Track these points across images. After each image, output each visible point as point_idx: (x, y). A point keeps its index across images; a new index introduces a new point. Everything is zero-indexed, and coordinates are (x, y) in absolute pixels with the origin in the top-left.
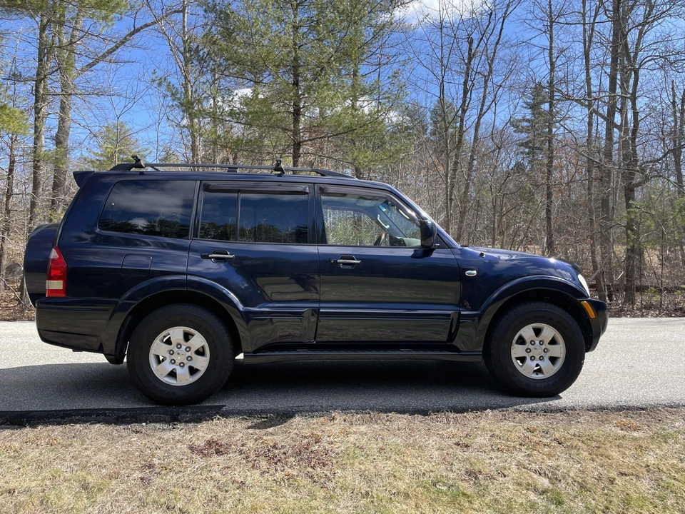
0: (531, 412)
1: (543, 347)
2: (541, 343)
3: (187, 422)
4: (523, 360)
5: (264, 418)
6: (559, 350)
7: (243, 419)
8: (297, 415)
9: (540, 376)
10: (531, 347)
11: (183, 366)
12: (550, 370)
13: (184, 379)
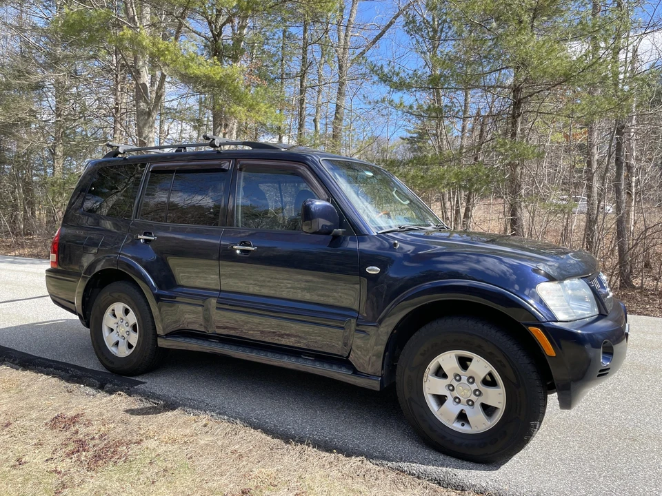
0: (419, 478)
1: (474, 386)
2: (472, 380)
3: (107, 392)
4: (441, 399)
5: (155, 403)
6: (497, 397)
7: (141, 400)
8: (179, 408)
9: (465, 429)
10: (455, 384)
11: (124, 339)
12: (480, 424)
13: (123, 352)
